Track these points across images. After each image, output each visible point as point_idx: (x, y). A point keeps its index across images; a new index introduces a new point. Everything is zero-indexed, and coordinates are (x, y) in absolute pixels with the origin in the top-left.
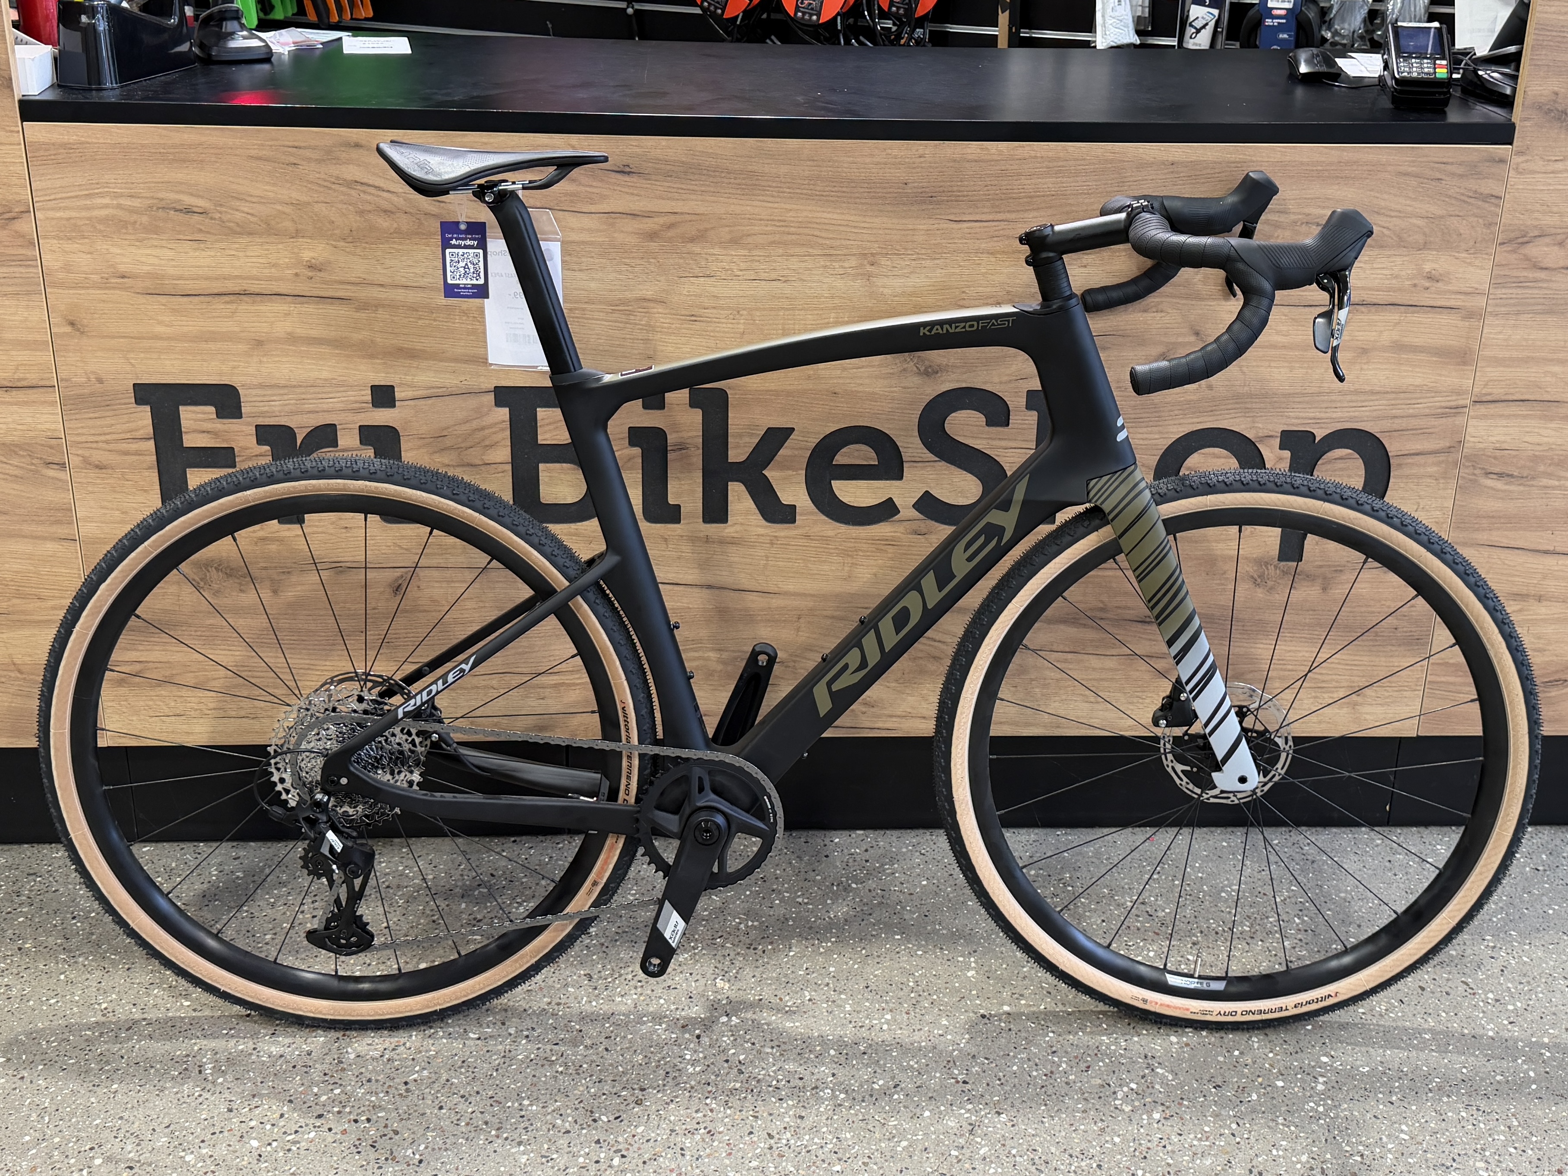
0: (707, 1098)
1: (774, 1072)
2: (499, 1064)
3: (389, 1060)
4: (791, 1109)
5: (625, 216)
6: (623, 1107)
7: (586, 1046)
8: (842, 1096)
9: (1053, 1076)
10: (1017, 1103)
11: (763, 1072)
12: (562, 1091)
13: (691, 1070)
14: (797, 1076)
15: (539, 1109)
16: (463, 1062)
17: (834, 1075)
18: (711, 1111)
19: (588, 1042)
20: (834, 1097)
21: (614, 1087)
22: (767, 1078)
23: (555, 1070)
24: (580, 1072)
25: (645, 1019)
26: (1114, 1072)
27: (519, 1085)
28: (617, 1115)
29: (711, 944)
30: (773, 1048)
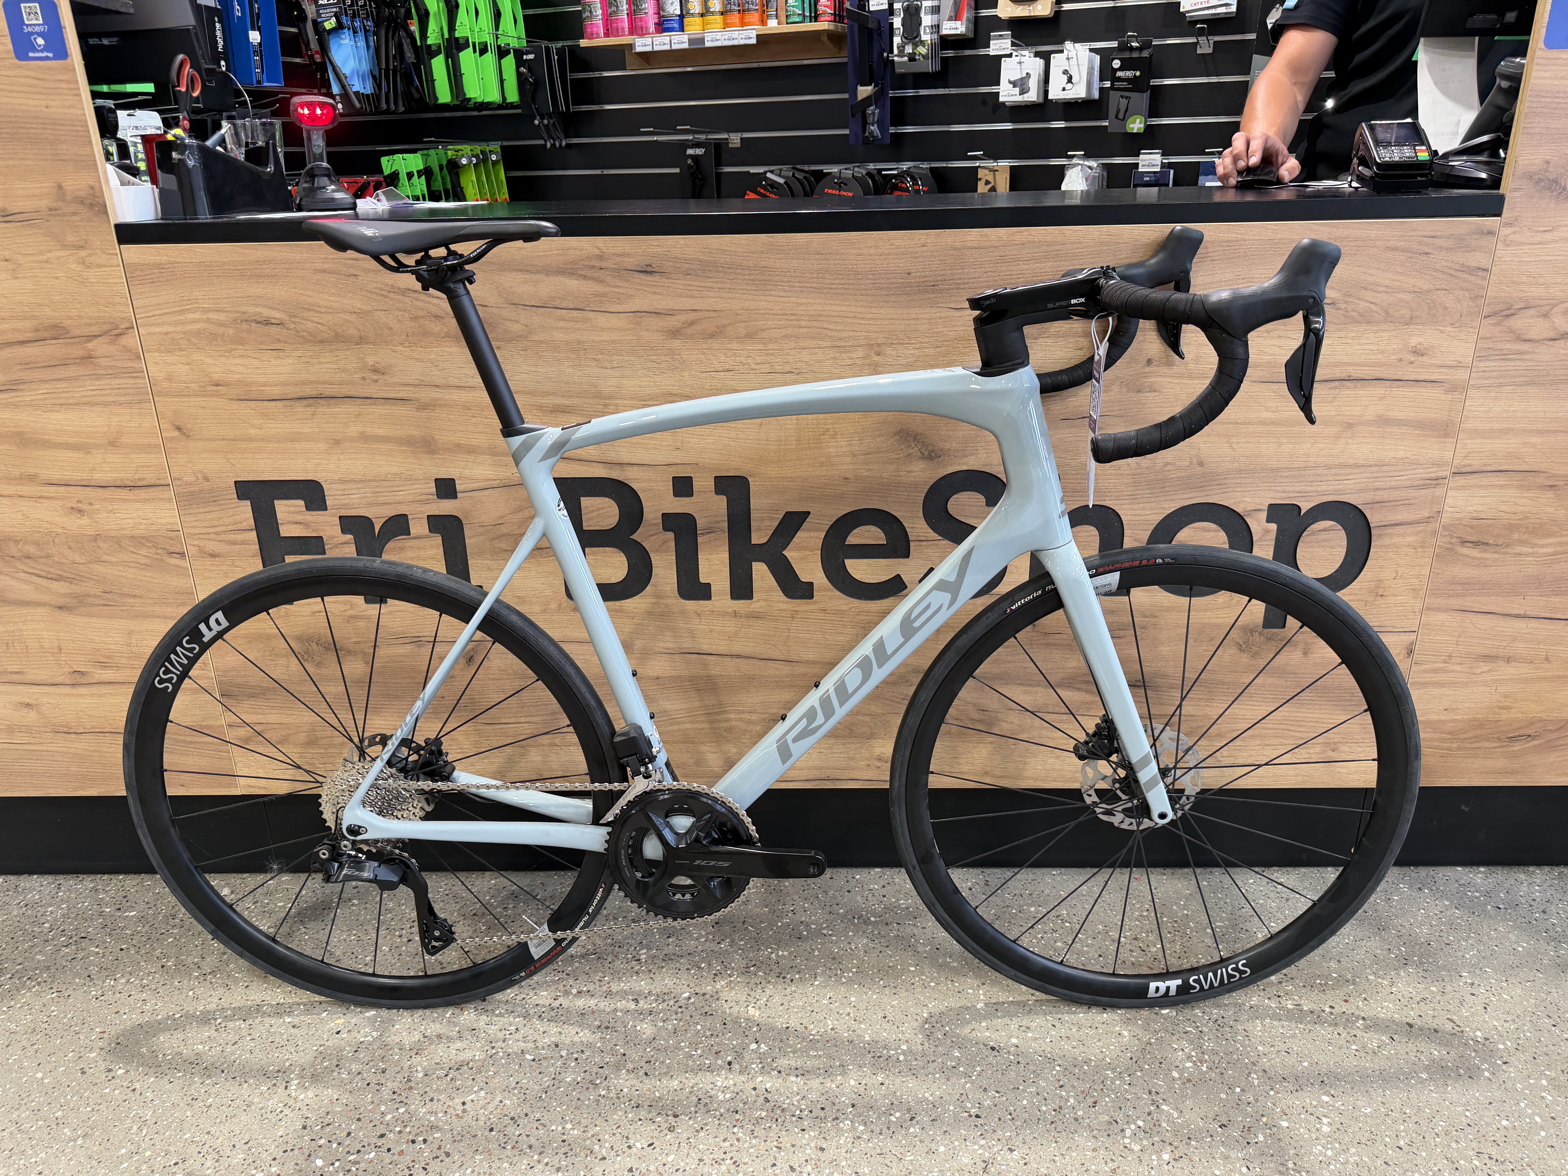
0: (735, 1126)
1: (798, 1101)
2: (549, 1086)
3: (452, 1080)
4: (813, 1140)
5: (649, 315)
6: (656, 1132)
7: (628, 1070)
8: (861, 1128)
9: (1062, 1112)
10: (1028, 1139)
11: (788, 1101)
12: (602, 1115)
13: (721, 1097)
14: (819, 1106)
15: (580, 1133)
16: (517, 1083)
17: (853, 1106)
18: (738, 1140)
19: (630, 1066)
20: (854, 1128)
21: (650, 1112)
22: (792, 1107)
23: (598, 1093)
24: (621, 1096)
25: (683, 1044)
26: (1120, 1108)
27: (564, 1107)
28: (650, 1142)
29: (746, 971)
30: (797, 1076)
